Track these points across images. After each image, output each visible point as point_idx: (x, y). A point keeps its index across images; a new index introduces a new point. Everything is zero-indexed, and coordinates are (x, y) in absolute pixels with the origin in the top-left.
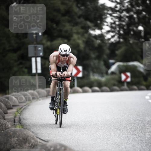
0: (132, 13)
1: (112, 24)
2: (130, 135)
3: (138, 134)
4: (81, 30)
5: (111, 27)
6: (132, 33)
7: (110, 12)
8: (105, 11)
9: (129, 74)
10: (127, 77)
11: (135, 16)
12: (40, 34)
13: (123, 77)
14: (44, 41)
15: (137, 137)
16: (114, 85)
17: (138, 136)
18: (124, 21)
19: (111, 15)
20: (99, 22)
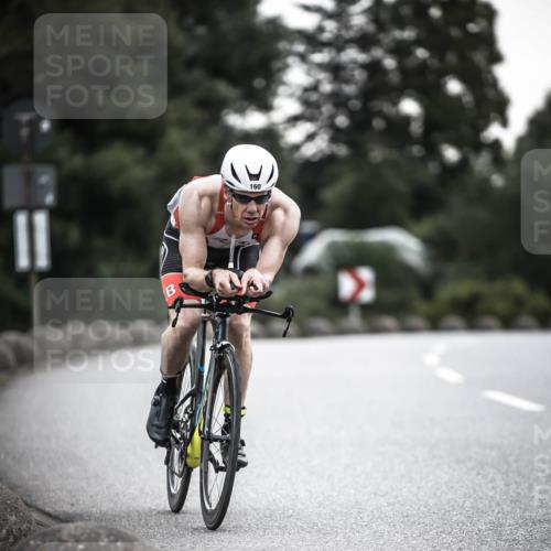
0: (377, 53)
1: (306, 90)
2: (366, 498)
3: (394, 493)
4: (195, 114)
5: (306, 103)
6: (378, 124)
7: (300, 48)
8: (282, 45)
9: (366, 274)
10: (361, 285)
11: (390, 63)
12: (45, 126)
13: (346, 285)
14: (62, 152)
15: (389, 504)
16: (315, 313)
17: (392, 500)
18: (347, 81)
19: (303, 58)
20: (259, 83)
